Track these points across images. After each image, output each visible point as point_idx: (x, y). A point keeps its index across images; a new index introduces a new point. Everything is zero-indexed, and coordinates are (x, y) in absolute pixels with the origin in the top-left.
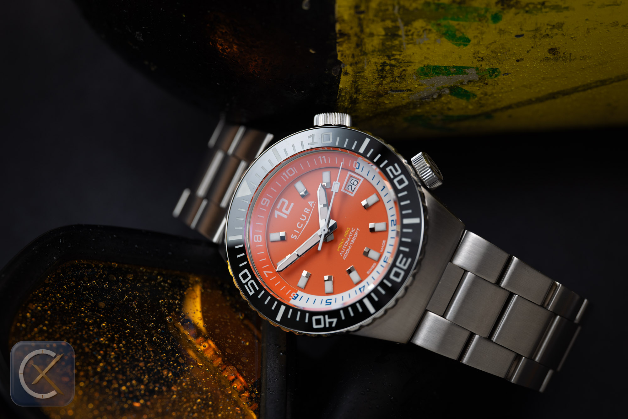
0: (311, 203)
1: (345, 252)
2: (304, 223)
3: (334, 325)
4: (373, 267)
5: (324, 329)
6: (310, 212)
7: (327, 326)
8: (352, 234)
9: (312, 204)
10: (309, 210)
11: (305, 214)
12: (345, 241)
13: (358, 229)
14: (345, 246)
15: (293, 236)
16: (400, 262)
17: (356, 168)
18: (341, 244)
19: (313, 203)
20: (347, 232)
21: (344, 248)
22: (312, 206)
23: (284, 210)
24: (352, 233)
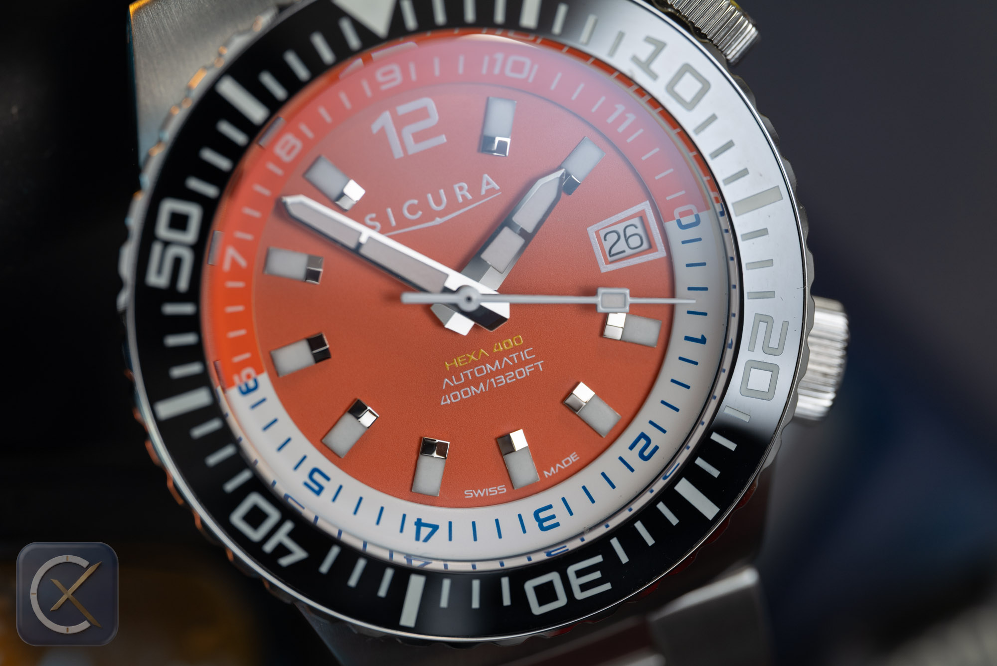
0: (488, 183)
1: (457, 388)
2: (430, 215)
3: (285, 561)
4: (493, 491)
5: (253, 549)
6: (466, 202)
7: (269, 547)
8: (516, 361)
9: (489, 187)
10: (469, 197)
11: (451, 195)
12: (484, 361)
13: (539, 363)
14: (472, 373)
15: (371, 219)
16: (580, 574)
17: (679, 222)
18: (468, 358)
19: (493, 189)
20: (508, 344)
21: (466, 376)
22: (483, 192)
23: (408, 131)
24: (519, 357)
